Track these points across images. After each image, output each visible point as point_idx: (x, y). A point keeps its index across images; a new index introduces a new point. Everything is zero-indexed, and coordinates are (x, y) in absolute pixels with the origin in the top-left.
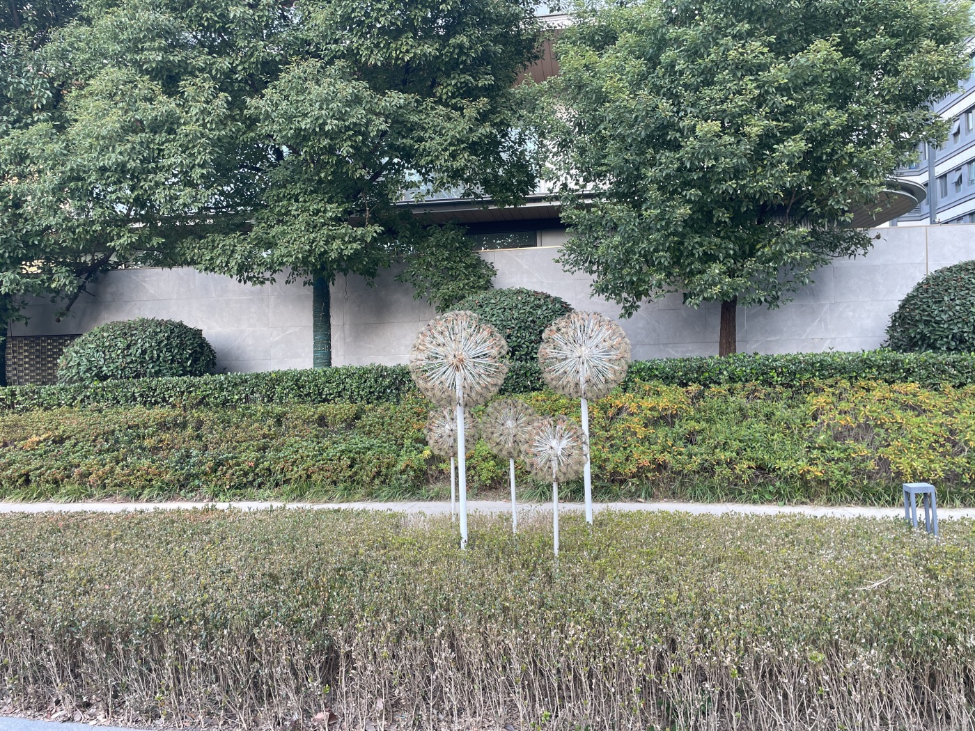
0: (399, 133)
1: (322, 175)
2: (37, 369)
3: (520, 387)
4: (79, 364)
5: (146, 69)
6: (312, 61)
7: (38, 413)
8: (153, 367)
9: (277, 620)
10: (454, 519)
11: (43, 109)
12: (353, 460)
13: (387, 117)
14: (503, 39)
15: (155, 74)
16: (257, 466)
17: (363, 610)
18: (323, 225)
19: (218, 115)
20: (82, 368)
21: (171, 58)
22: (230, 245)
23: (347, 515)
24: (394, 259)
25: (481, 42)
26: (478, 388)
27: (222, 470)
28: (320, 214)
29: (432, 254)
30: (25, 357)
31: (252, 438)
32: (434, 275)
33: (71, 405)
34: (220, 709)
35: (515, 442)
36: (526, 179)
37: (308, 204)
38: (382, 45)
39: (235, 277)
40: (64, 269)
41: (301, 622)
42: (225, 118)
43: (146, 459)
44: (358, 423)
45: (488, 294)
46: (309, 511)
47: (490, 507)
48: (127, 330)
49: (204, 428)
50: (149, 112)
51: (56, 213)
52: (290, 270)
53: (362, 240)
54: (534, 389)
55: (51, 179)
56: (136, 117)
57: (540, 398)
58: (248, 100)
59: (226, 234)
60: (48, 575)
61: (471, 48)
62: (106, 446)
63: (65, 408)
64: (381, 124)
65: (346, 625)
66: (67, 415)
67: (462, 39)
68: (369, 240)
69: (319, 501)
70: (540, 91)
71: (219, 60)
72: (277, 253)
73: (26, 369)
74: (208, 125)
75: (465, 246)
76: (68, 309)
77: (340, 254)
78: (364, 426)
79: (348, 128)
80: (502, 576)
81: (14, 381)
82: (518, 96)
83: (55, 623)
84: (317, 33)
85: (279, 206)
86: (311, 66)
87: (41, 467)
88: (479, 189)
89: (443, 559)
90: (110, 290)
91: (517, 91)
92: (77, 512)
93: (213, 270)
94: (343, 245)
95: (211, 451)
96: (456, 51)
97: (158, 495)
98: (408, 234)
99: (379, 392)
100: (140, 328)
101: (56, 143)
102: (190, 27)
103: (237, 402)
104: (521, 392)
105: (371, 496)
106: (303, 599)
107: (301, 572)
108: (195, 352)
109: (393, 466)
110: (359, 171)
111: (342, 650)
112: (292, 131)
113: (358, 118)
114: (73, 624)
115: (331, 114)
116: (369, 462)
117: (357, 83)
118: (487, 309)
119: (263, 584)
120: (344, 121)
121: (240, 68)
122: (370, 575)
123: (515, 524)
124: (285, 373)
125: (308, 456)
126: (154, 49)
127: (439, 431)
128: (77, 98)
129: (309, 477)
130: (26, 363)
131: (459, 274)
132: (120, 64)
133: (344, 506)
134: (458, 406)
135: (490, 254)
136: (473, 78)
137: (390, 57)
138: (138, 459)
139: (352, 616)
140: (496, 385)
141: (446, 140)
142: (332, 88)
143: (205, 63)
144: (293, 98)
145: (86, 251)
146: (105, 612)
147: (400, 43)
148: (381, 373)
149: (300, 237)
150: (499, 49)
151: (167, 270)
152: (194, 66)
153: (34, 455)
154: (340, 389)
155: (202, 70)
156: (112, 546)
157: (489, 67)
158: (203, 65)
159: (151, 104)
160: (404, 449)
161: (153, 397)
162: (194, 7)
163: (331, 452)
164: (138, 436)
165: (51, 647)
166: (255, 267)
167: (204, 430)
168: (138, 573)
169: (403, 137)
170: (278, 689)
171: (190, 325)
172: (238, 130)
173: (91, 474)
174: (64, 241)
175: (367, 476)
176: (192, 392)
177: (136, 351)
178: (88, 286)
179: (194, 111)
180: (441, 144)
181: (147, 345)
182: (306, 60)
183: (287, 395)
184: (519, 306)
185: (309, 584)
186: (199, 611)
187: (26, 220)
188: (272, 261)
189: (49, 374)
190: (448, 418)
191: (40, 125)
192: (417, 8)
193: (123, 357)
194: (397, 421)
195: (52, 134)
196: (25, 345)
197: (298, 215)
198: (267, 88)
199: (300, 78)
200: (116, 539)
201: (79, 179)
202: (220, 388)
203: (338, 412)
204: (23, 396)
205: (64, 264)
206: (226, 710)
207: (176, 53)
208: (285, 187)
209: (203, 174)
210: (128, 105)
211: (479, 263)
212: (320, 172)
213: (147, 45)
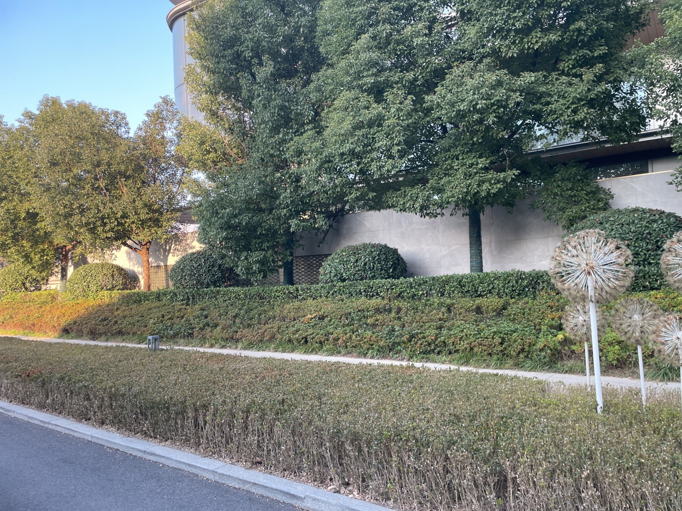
0: (531, 102)
1: (475, 139)
2: (309, 275)
3: (640, 287)
4: (330, 272)
5: (365, 89)
6: (468, 63)
7: (310, 301)
8: (370, 274)
9: (462, 447)
10: (589, 389)
11: (310, 122)
12: (503, 339)
13: (521, 92)
14: (614, 17)
15: (369, 91)
16: (436, 339)
17: (524, 449)
18: (476, 173)
19: (408, 110)
20: (332, 275)
21: (379, 79)
22: (415, 193)
23: (503, 378)
24: (528, 193)
25: (596, 23)
26: (607, 288)
27: (414, 341)
28: (474, 166)
29: (558, 186)
30: (302, 268)
31: (432, 320)
32: (560, 202)
33: (327, 297)
34: (428, 501)
35: (642, 332)
36: (638, 121)
37: (465, 161)
38: (517, 42)
39: (418, 214)
40: (322, 216)
41: (479, 451)
42: (412, 111)
43: (369, 331)
44: (505, 312)
45: (607, 214)
46: (476, 373)
47: (620, 383)
48: (356, 251)
49: (402, 312)
50: (367, 115)
51: (317, 183)
52: (453, 206)
53: (504, 181)
54: (652, 289)
55: (315, 163)
56: (360, 119)
57: (658, 296)
58: (426, 97)
59: (413, 186)
60: (324, 399)
61: (587, 29)
62: (347, 322)
63: (324, 298)
64: (517, 97)
65: (511, 458)
66: (326, 303)
67: (581, 24)
68: (509, 181)
69: (479, 367)
70: (648, 51)
71: (407, 74)
72: (445, 196)
73: (303, 275)
74: (401, 118)
75: (585, 178)
76: (324, 239)
77: (488, 193)
78: (509, 315)
79: (493, 105)
80: (636, 438)
81: (297, 282)
82: (628, 58)
83: (329, 430)
84: (471, 43)
85: (445, 164)
86: (467, 66)
87: (313, 333)
88: (596, 134)
89: (584, 419)
90: (346, 226)
91: (628, 54)
92: (335, 362)
93: (405, 210)
94: (490, 186)
95: (407, 328)
96: (576, 34)
97: (377, 354)
98: (538, 173)
99: (520, 290)
100: (363, 249)
101: (317, 142)
102: (389, 57)
103: (421, 296)
104: (640, 291)
105: (517, 366)
106: (479, 435)
107: (476, 416)
108: (394, 263)
109: (534, 345)
110: (501, 133)
111: (509, 476)
112: (454, 113)
113: (500, 96)
114: (339, 432)
115: (481, 97)
116: (515, 341)
117: (499, 72)
118: (607, 226)
119: (450, 421)
120: (490, 100)
121: (420, 77)
122: (527, 424)
123: (644, 398)
124: (452, 277)
125: (470, 335)
126: (369, 76)
127: (574, 321)
128: (327, 113)
129: (472, 349)
130: (303, 271)
131: (581, 200)
132: (350, 88)
133: (500, 372)
134: (591, 303)
135: (607, 182)
136: (590, 50)
137: (524, 49)
138: (365, 331)
139: (515, 453)
140: (623, 286)
141: (568, 101)
142: (481, 79)
143: (399, 78)
144: (454, 90)
145: (333, 204)
146: (356, 426)
147: (531, 37)
148: (520, 276)
149: (460, 184)
150: (611, 25)
151: (377, 212)
152: (392, 81)
153: (309, 326)
154: (490, 288)
155: (397, 83)
156: (357, 385)
157: (603, 40)
158: (398, 80)
159: (368, 110)
160: (542, 333)
161: (371, 292)
162: (392, 44)
163: (486, 332)
164: (364, 317)
165: (328, 444)
166: (431, 206)
167: (402, 314)
168: (373, 404)
169: (534, 104)
170: (465, 495)
171: (391, 246)
172: (420, 117)
173: (339, 339)
174: (322, 199)
175: (514, 351)
176: (393, 289)
177: (361, 263)
178: (334, 225)
179: (393, 110)
180: (565, 104)
181: (367, 259)
182: (463, 63)
183: (453, 292)
184: (636, 222)
185: (482, 424)
186: (412, 433)
187: (302, 189)
188: (442, 201)
189: (315, 278)
190: (581, 311)
191: (309, 133)
192: (544, 9)
193: (354, 267)
194: (535, 312)
195: (315, 137)
196: (302, 261)
197: (459, 169)
198: (437, 87)
199: (459, 76)
200: (358, 381)
201: (330, 161)
202: (410, 286)
203: (490, 304)
204: (302, 291)
205: (321, 212)
206: (431, 503)
207: (382, 75)
208: (449, 150)
209: (399, 149)
210: (355, 113)
211: (598, 189)
212: (473, 137)
213: (365, 74)
